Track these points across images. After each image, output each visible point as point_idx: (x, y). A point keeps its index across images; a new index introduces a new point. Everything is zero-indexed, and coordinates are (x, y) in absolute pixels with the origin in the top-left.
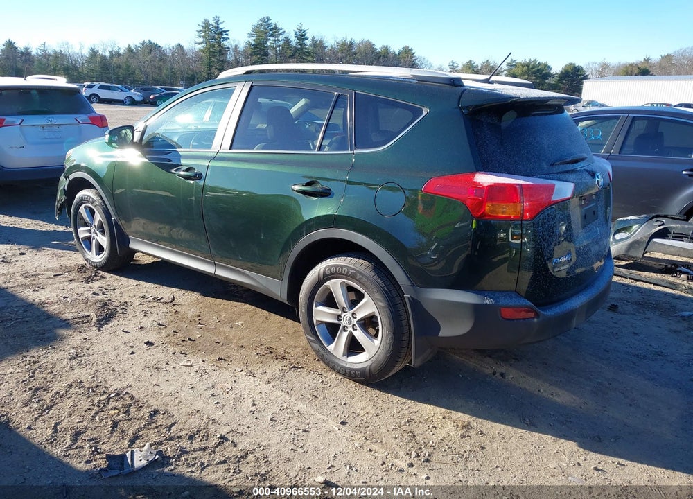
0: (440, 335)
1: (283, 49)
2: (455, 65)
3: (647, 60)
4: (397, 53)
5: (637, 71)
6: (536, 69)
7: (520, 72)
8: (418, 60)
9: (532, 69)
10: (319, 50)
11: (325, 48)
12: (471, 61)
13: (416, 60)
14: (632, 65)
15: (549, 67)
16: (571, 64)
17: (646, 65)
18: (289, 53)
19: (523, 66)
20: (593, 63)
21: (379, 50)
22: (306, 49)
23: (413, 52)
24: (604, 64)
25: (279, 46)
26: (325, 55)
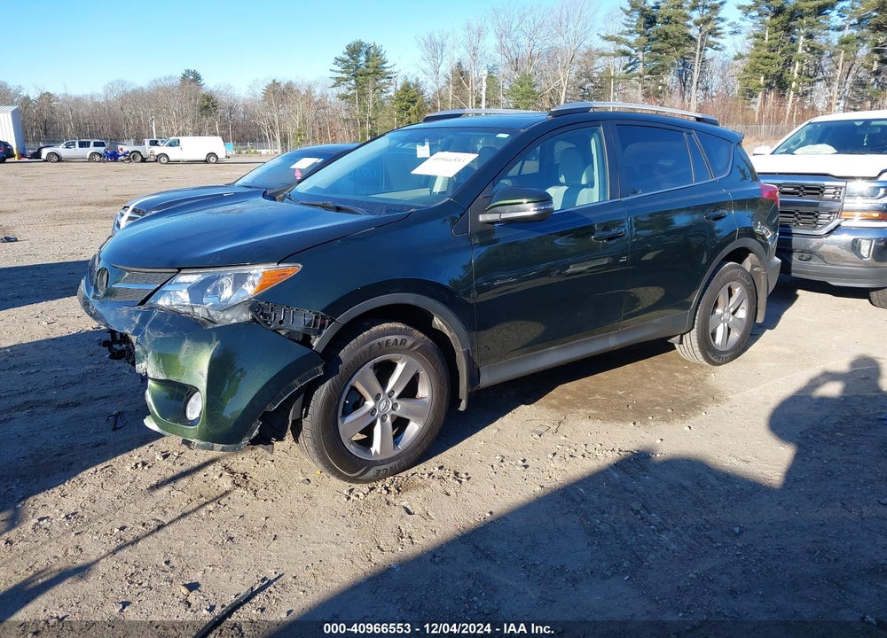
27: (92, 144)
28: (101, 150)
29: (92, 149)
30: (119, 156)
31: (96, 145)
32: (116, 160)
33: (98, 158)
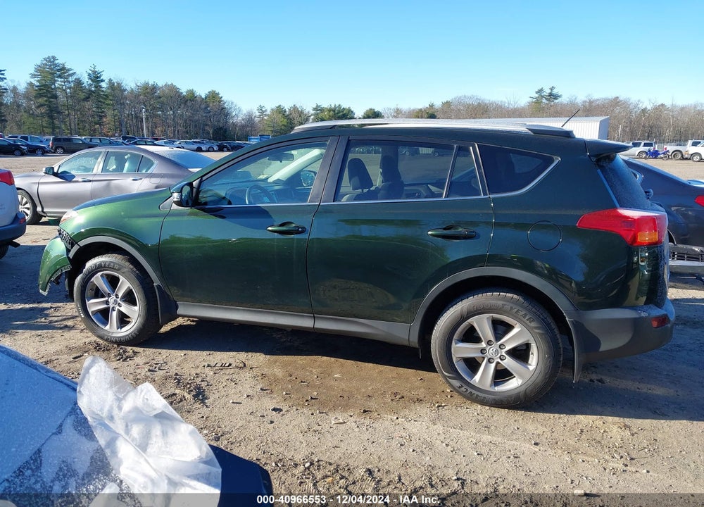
0: (601, 349)
1: (75, 91)
2: (264, 109)
3: (432, 106)
4: (204, 97)
5: (425, 116)
6: (341, 113)
7: (327, 117)
8: (227, 104)
9: (338, 113)
10: (117, 92)
11: (125, 90)
12: (280, 106)
13: (224, 104)
14: (421, 110)
15: (352, 112)
16: (371, 109)
17: (433, 110)
18: (82, 96)
19: (330, 110)
20: (389, 109)
21: (184, 94)
22: (103, 91)
23: (220, 96)
24: (398, 110)
25: (70, 88)
26: (126, 98)
27: (642, 144)
28: (646, 149)
29: (642, 148)
30: (659, 154)
31: (645, 145)
32: (656, 158)
33: (644, 155)
